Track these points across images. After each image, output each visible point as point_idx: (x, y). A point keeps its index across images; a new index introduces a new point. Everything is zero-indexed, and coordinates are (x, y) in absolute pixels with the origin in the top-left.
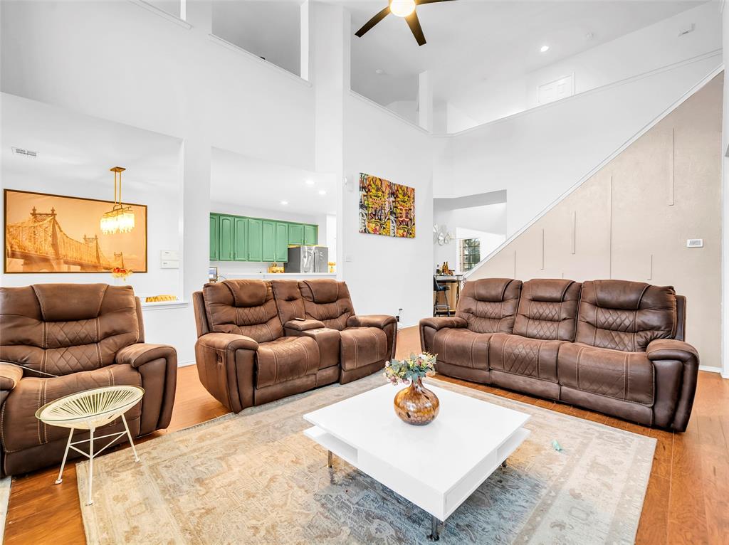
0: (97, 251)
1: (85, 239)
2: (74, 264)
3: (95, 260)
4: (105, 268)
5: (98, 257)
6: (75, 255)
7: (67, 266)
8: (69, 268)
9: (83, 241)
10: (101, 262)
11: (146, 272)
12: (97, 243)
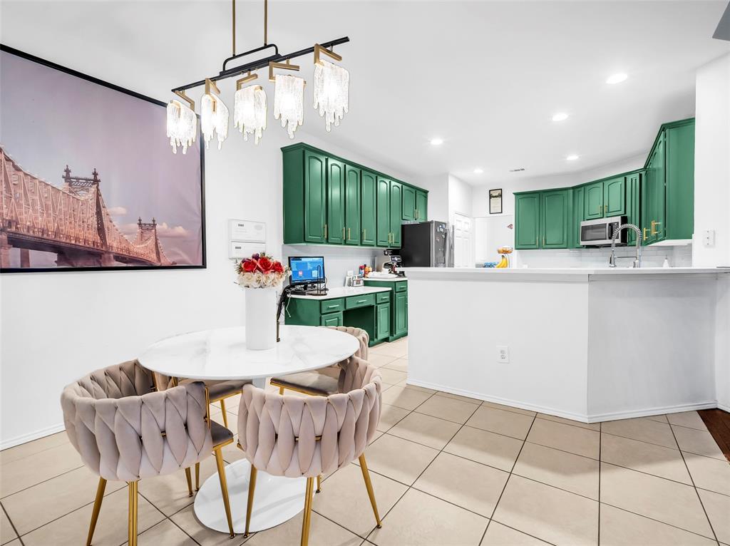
0: (99, 213)
1: (68, 178)
2: (40, 245)
3: (92, 236)
4: (118, 258)
5: (101, 230)
6: (41, 221)
7: (18, 251)
8: (25, 258)
9: (62, 185)
10: (109, 241)
11: (204, 266)
12: (98, 195)
